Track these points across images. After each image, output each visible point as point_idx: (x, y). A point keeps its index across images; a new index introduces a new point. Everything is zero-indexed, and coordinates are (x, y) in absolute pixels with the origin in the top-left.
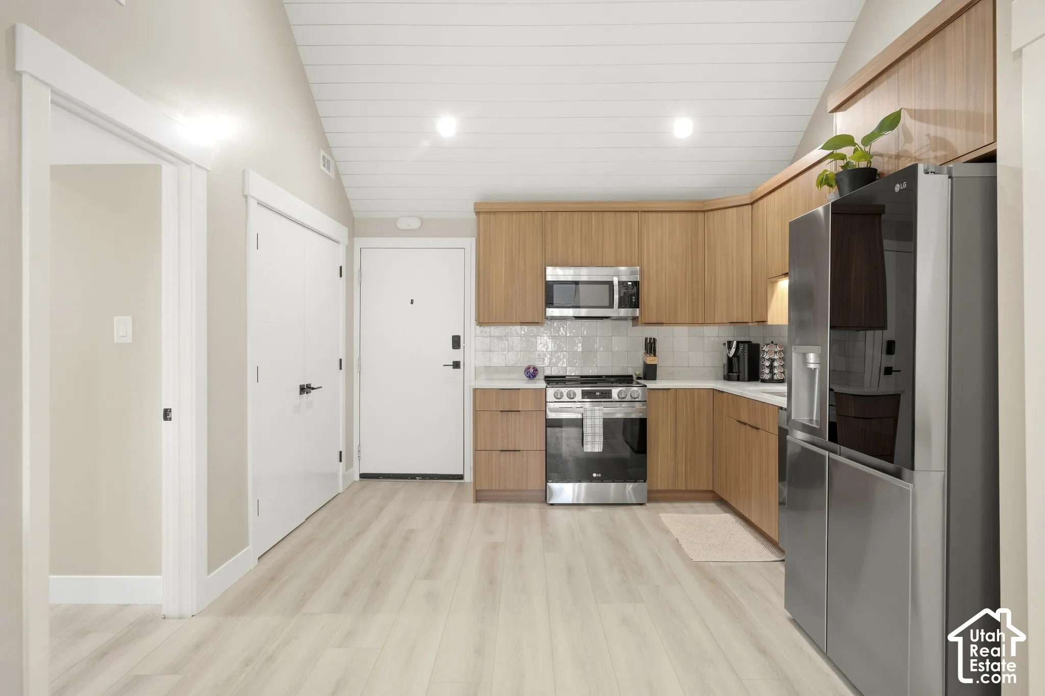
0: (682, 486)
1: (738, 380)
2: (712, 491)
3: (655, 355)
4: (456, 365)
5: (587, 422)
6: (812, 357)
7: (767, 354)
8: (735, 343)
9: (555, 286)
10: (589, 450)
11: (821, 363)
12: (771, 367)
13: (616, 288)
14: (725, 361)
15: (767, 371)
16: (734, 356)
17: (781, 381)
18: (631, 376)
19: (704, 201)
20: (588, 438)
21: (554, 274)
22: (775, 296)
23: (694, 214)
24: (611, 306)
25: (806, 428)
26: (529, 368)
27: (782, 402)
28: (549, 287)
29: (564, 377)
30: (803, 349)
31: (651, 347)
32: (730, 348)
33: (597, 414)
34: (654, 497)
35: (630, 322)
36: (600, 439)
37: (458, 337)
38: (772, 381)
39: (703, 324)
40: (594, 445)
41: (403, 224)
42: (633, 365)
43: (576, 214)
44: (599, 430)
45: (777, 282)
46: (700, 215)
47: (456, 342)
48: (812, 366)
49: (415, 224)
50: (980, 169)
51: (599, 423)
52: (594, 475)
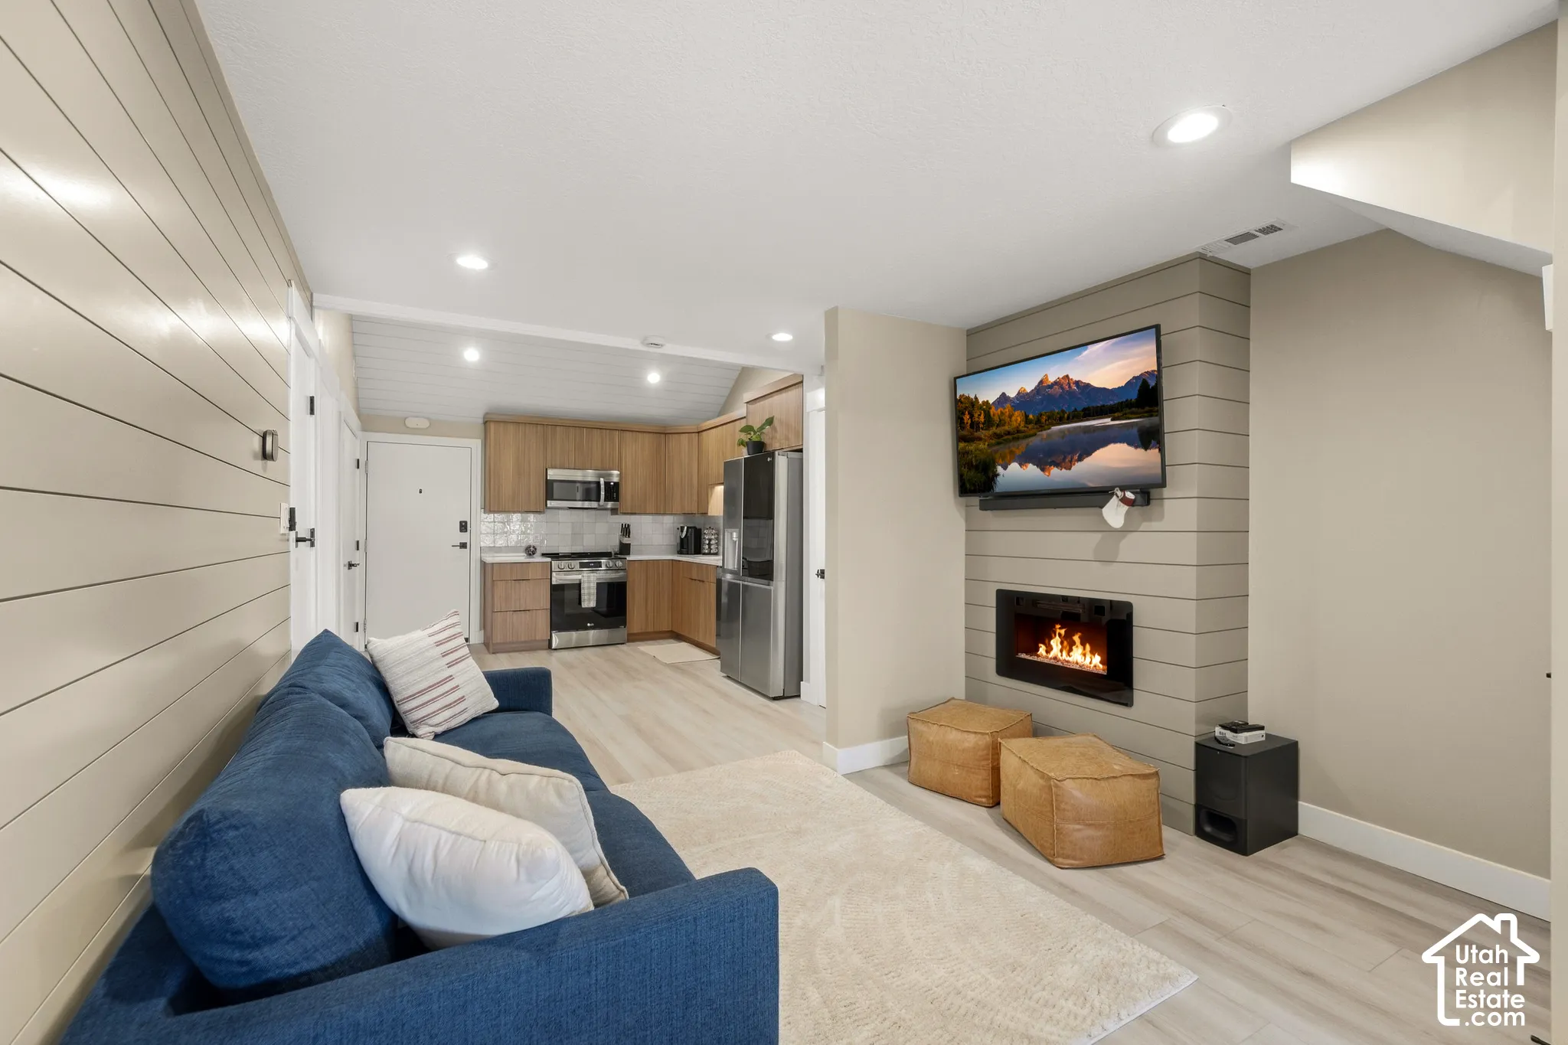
0: (650, 629)
1: (688, 554)
2: (672, 631)
3: (629, 537)
4: (463, 546)
5: (584, 586)
6: (735, 535)
7: (708, 535)
8: (686, 528)
9: (555, 484)
10: (586, 606)
11: (739, 537)
12: (709, 544)
13: (602, 487)
14: (679, 541)
15: (707, 547)
16: (685, 536)
17: (716, 554)
18: (611, 553)
19: (665, 427)
20: (584, 597)
21: (552, 474)
22: (713, 495)
23: (658, 435)
24: (598, 500)
25: (731, 572)
26: (530, 547)
27: (720, 564)
28: (549, 485)
29: (558, 554)
30: (730, 530)
31: (626, 530)
32: (682, 531)
33: (592, 579)
34: (633, 638)
35: (609, 512)
36: (594, 598)
37: (466, 522)
38: (709, 554)
39: (664, 514)
40: (589, 601)
41: (411, 423)
42: (612, 543)
43: (571, 429)
44: (594, 591)
45: (714, 487)
46: (663, 436)
47: (463, 527)
48: (735, 539)
49: (425, 424)
50: (796, 455)
51: (594, 585)
52: (589, 625)
